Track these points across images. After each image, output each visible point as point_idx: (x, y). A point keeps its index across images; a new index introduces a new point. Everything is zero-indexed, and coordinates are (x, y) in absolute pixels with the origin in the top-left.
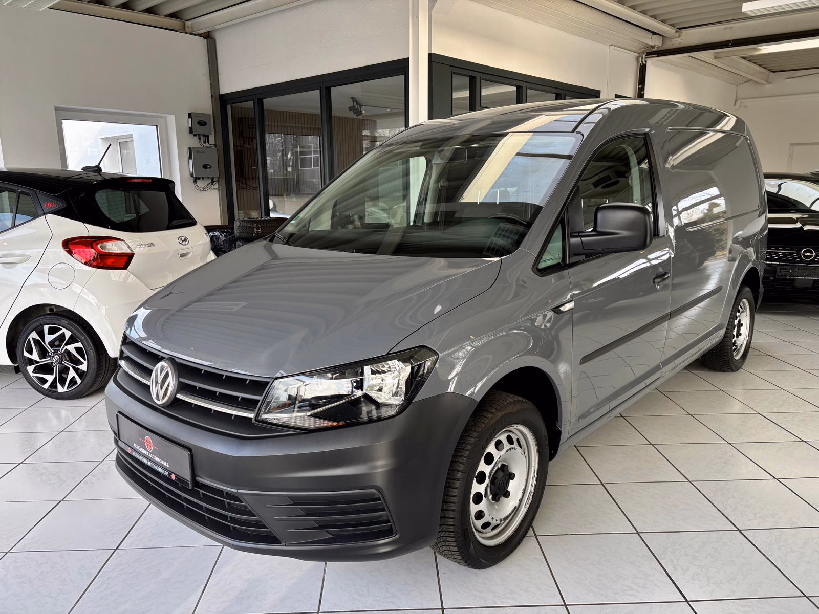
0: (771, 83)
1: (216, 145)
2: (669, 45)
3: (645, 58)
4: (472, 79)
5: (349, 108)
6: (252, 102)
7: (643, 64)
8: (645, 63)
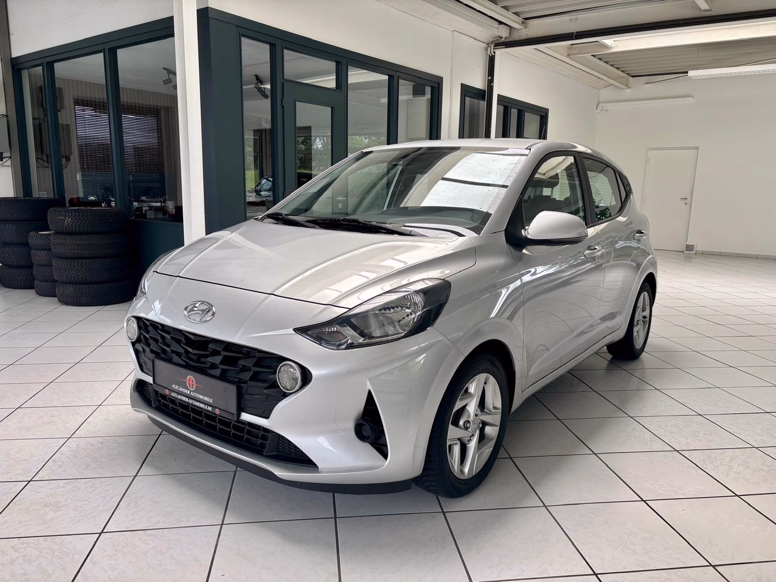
0: (630, 88)
1: (7, 116)
2: (516, 37)
3: (494, 49)
4: (272, 46)
5: (163, 81)
6: (41, 67)
7: (492, 55)
8: (493, 54)
